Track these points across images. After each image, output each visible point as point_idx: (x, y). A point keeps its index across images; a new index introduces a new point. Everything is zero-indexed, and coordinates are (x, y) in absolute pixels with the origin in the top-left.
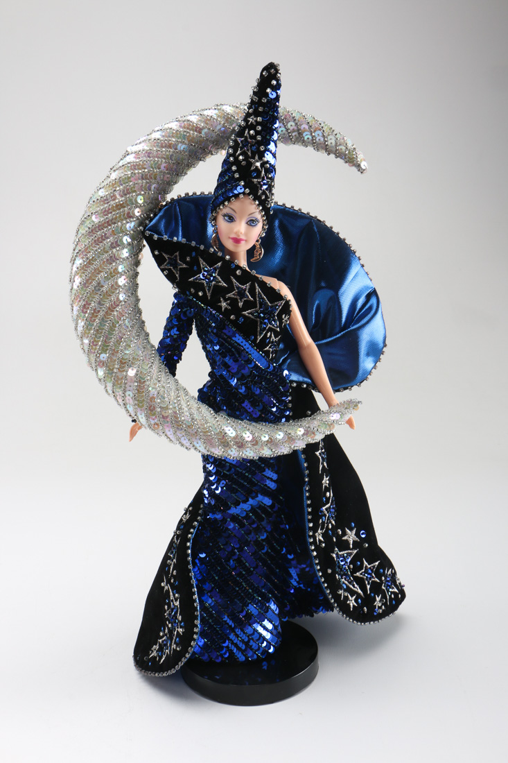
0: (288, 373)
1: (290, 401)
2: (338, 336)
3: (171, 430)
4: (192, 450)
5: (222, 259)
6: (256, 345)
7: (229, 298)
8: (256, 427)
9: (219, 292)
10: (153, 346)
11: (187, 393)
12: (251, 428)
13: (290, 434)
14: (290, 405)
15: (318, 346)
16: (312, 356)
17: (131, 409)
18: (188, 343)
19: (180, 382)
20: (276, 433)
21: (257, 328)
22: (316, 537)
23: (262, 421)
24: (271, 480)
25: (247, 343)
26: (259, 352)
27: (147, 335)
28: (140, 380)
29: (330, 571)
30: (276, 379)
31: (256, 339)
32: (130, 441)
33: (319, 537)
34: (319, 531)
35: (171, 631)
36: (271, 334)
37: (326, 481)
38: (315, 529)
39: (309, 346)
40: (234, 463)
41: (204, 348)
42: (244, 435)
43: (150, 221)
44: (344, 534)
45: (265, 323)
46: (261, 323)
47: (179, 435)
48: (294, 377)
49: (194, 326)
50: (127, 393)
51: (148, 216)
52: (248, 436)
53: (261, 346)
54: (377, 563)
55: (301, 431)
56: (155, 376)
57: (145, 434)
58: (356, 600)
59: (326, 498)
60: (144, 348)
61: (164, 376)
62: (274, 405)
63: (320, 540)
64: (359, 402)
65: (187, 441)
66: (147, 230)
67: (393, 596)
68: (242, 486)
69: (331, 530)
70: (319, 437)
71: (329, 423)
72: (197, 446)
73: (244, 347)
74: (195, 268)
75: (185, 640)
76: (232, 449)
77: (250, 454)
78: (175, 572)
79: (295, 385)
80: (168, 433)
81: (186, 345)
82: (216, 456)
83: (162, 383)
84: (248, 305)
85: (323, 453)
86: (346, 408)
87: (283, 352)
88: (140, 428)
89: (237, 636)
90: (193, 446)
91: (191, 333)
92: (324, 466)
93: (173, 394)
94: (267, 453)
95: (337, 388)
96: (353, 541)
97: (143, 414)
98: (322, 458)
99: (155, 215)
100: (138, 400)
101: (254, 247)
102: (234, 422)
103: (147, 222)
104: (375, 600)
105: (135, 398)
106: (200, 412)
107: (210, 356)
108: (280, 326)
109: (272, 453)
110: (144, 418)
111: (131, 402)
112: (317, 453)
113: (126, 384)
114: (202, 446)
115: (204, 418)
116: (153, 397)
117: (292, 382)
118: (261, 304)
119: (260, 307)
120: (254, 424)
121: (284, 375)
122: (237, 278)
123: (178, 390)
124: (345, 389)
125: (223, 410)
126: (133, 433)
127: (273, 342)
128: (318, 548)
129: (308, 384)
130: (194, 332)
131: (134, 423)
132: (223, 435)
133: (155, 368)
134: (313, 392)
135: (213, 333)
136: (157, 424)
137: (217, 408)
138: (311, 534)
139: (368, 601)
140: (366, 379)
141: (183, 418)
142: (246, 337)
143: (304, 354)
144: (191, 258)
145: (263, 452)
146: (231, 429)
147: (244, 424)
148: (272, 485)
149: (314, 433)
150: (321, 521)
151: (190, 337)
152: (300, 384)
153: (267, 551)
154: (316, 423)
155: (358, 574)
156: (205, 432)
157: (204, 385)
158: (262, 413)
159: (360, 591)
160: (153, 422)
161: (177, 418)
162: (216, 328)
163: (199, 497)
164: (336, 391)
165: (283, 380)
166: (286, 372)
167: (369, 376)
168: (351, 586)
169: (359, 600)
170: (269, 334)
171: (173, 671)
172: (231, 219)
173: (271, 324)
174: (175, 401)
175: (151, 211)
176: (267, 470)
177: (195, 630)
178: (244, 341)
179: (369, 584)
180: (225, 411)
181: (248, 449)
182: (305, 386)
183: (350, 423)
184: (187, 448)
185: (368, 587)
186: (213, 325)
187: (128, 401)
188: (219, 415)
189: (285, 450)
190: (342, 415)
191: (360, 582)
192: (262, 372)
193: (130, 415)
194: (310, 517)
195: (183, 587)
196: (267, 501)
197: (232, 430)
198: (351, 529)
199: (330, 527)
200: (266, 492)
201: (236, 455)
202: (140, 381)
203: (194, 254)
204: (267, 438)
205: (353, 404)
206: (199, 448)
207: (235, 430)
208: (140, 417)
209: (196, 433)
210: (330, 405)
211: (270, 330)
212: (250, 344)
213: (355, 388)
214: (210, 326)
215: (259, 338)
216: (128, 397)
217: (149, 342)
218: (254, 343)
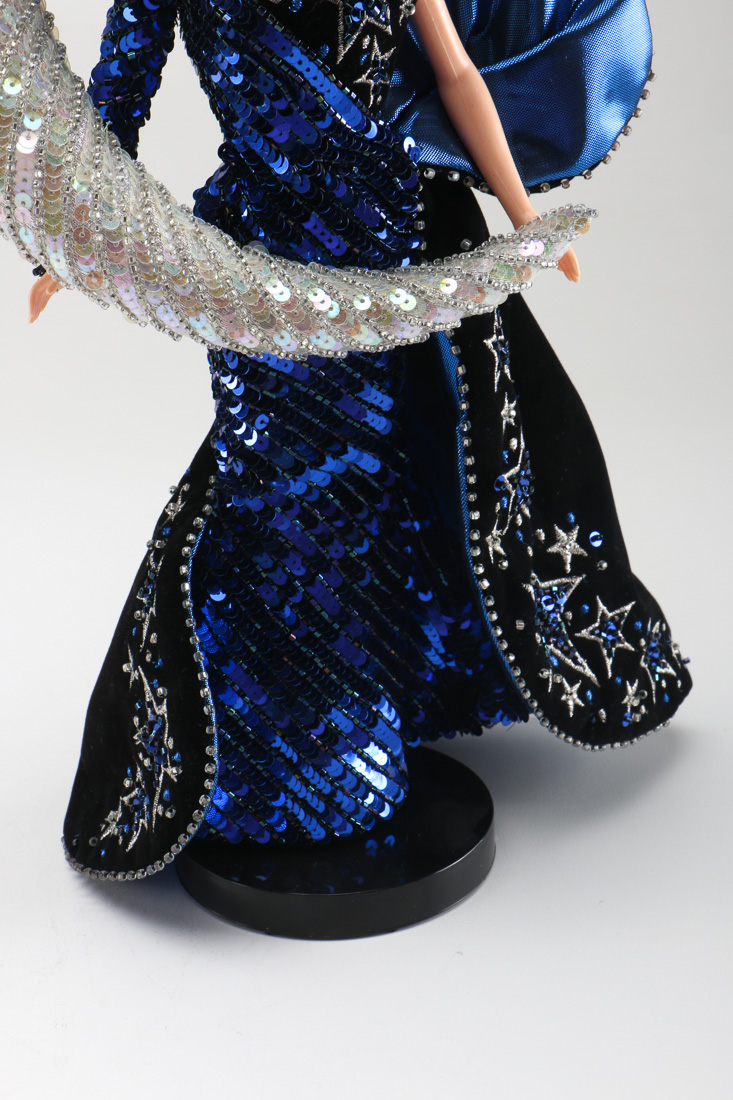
0: (413, 145)
1: (421, 216)
2: (535, 50)
3: (132, 289)
4: (186, 339)
6: (335, 70)
8: (340, 278)
10: (77, 79)
11: (166, 197)
12: (328, 280)
13: (423, 292)
14: (421, 225)
15: (486, 77)
16: (472, 102)
17: (29, 239)
18: (165, 72)
19: (148, 169)
20: (389, 292)
21: (337, 25)
22: (487, 546)
23: (353, 264)
24: (379, 410)
25: (312, 66)
26: (342, 88)
27: (61, 50)
28: (48, 162)
29: (520, 625)
30: (385, 159)
31: (335, 53)
32: (33, 320)
33: (495, 545)
34: (495, 532)
35: (150, 776)
36: (372, 42)
37: (509, 411)
38: (484, 527)
39: (464, 76)
40: (287, 370)
41: (205, 84)
42: (311, 297)
44: (552, 539)
45: (356, 13)
46: (347, 11)
47: (151, 300)
48: (431, 155)
49: (177, 29)
50: (19, 198)
52: (321, 300)
53: (347, 72)
54: (628, 607)
55: (449, 286)
56: (85, 154)
57: (68, 301)
58: (581, 694)
59: (510, 452)
60: (55, 82)
61: (109, 154)
62: (382, 225)
63: (496, 553)
64: (589, 212)
65: (172, 314)
67: (664, 683)
68: (308, 427)
69: (522, 528)
70: (493, 300)
71: (519, 265)
72: (197, 326)
73: (308, 75)
75: (185, 794)
76: (284, 333)
77: (327, 344)
78: (153, 638)
79: (431, 174)
80: (126, 297)
81: (160, 79)
82: (245, 352)
83: (104, 169)
85: (502, 343)
86: (558, 228)
87: (401, 92)
88: (55, 288)
89: (306, 783)
90: (188, 327)
91: (170, 47)
92: (503, 376)
93: (133, 198)
94: (368, 340)
95: (533, 183)
96: (574, 557)
97: (61, 251)
98: (501, 354)
100: (46, 216)
102: (285, 268)
104: (625, 692)
105: (38, 209)
106: (202, 244)
107: (221, 101)
108: (394, 22)
109: (379, 340)
110: (63, 260)
111: (29, 219)
112: (489, 343)
113: (13, 174)
114: (209, 326)
115: (212, 258)
116: (83, 208)
117: (424, 166)
120: (334, 270)
121: (406, 148)
123: (144, 189)
124: (554, 184)
125: (257, 238)
126: (38, 302)
127: (376, 63)
128: (492, 572)
129: (463, 173)
130: (179, 43)
131: (38, 277)
132: (261, 298)
133: (87, 134)
134: (477, 193)
135: (227, 40)
136: (96, 276)
137: (242, 236)
138: (476, 537)
139: (608, 694)
140: (602, 159)
141: (160, 258)
142: (312, 51)
143: (454, 97)
145: (358, 338)
146: (279, 284)
147: (312, 270)
148: (380, 424)
149: (480, 290)
150: (498, 507)
151: (170, 56)
152: (443, 171)
153: (372, 582)
154: (485, 265)
155: (584, 633)
156: (215, 292)
157: (209, 181)
158: (354, 244)
159: (589, 672)
160: (85, 269)
161: (145, 258)
162: (235, 27)
163: (205, 459)
164: (533, 189)
165: (402, 162)
166: (409, 142)
167: (610, 153)
168: (569, 661)
169: (589, 693)
170: (366, 41)
171: (159, 867)
173: (371, 14)
174: (139, 217)
176: (367, 386)
177: (209, 769)
178: (305, 59)
179: (609, 655)
180: (263, 241)
181: (321, 333)
182: (456, 176)
183: (567, 266)
184: (172, 334)
185: (609, 662)
186: (227, 17)
187: (20, 219)
188: (248, 251)
189: (411, 334)
190: (549, 243)
191: (591, 652)
192: (350, 141)
193: (29, 256)
194: (472, 497)
195: (175, 670)
196: (370, 463)
197: (280, 286)
198: (568, 529)
199: (520, 521)
200: (367, 441)
201: (293, 348)
202: (48, 165)
204: (367, 305)
205: (576, 218)
206: (202, 333)
207: (288, 284)
208: (53, 257)
209: (193, 294)
210: (517, 222)
211: (370, 30)
212: (319, 68)
213: (577, 181)
214: (219, 22)
215: (343, 52)
216: (20, 208)
217: (65, 68)
218: (330, 65)
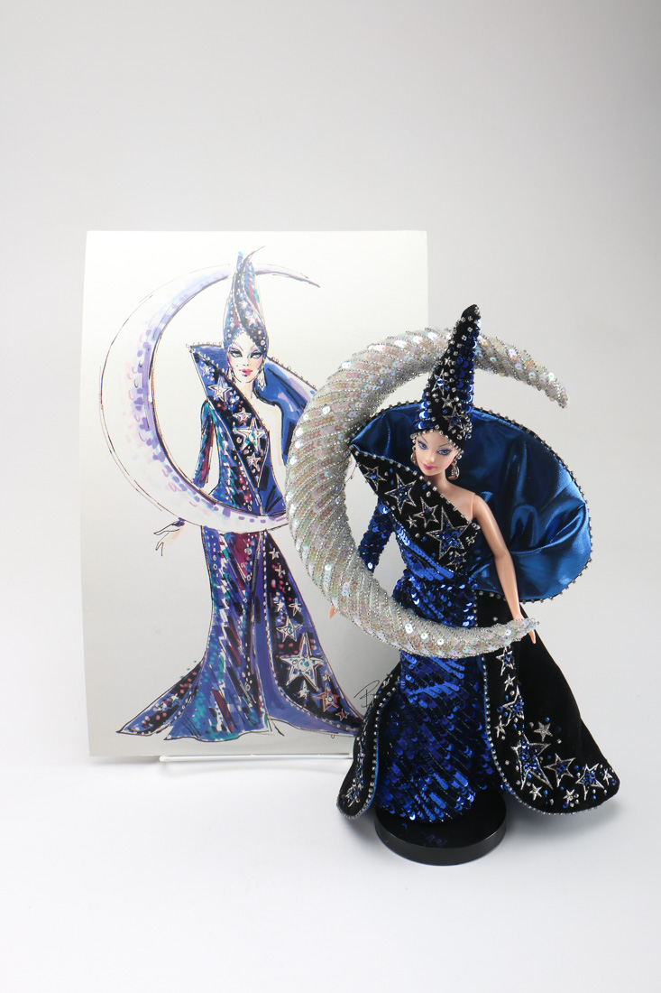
1: (475, 609)
5: (416, 478)
6: (438, 561)
7: (416, 518)
8: (437, 629)
9: (409, 510)
10: (354, 544)
14: (475, 611)
21: (439, 548)
22: (496, 730)
24: (458, 670)
25: (430, 559)
26: (442, 567)
29: (507, 763)
31: (438, 556)
33: (500, 729)
34: (500, 725)
36: (453, 553)
37: (509, 681)
42: (422, 636)
43: (356, 435)
44: (537, 727)
46: (443, 544)
51: (355, 429)
52: (425, 636)
53: (443, 562)
54: (572, 760)
58: (542, 792)
59: (510, 696)
63: (500, 733)
66: (354, 443)
67: (594, 791)
69: (516, 724)
71: (503, 639)
73: (428, 561)
74: (392, 482)
76: (410, 646)
84: (433, 526)
92: (508, 668)
96: (546, 735)
98: (506, 661)
99: (362, 428)
101: (451, 467)
102: (417, 622)
103: (353, 435)
104: (566, 794)
106: (387, 610)
108: (465, 545)
112: (500, 657)
118: (445, 527)
119: (444, 530)
122: (426, 500)
127: (457, 558)
128: (496, 740)
132: (403, 632)
138: (488, 727)
139: (558, 794)
144: (389, 473)
150: (502, 716)
153: (455, 729)
155: (548, 767)
159: (548, 782)
168: (539, 777)
169: (546, 792)
170: (451, 553)
172: (424, 446)
173: (453, 545)
175: (359, 424)
178: (427, 556)
179: (560, 777)
181: (424, 649)
185: (559, 781)
191: (550, 775)
194: (487, 713)
198: (545, 724)
199: (517, 720)
203: (391, 470)
207: (414, 626)
211: (452, 550)
212: (433, 560)
215: (441, 555)
217: (350, 540)
218: (436, 560)
